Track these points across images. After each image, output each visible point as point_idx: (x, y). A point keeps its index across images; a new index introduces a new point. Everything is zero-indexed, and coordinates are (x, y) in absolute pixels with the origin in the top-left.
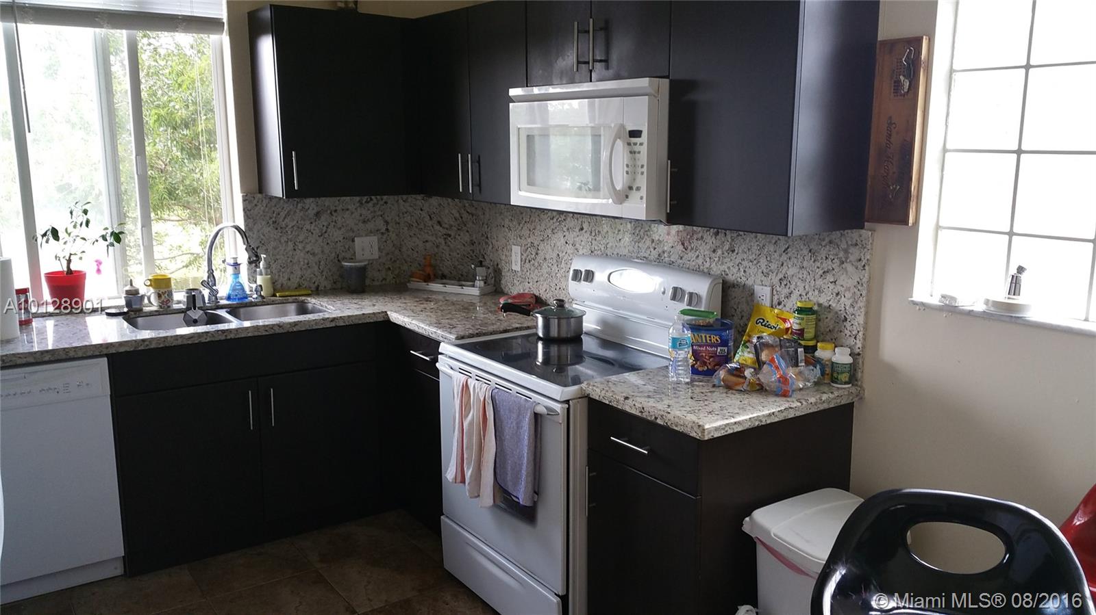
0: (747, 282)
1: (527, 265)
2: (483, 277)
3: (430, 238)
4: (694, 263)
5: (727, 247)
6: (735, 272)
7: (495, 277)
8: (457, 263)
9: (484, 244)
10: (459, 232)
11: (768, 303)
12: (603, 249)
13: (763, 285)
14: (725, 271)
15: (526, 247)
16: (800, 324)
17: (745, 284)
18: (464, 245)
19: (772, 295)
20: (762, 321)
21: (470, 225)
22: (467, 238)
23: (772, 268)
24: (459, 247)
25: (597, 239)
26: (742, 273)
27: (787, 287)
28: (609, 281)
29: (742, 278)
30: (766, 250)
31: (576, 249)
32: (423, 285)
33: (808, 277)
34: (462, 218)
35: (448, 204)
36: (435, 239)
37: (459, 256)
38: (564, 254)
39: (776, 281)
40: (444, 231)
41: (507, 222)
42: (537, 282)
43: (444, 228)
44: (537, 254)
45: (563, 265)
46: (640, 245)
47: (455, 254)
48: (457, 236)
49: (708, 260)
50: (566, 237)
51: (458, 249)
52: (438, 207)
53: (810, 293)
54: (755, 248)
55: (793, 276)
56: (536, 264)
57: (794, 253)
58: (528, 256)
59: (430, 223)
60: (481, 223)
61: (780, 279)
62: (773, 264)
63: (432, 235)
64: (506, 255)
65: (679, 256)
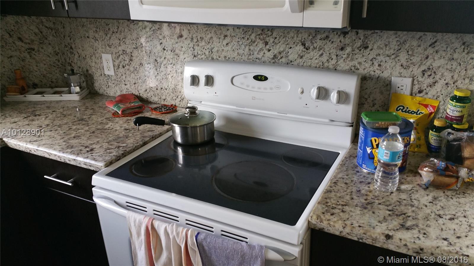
0: (382, 75)
1: (121, 70)
2: (77, 83)
3: (14, 54)
4: (317, 61)
5: (359, 43)
6: (368, 66)
7: (87, 81)
8: (45, 73)
9: (69, 54)
10: (41, 45)
11: (407, 92)
12: (207, 53)
13: (401, 76)
14: (355, 66)
15: (118, 55)
16: (461, 112)
17: (379, 77)
18: (49, 56)
19: (413, 84)
20: (402, 108)
21: (51, 38)
22: (50, 50)
23: (414, 61)
24: (44, 58)
25: (200, 44)
26: (376, 66)
27: (432, 77)
28: (233, 84)
29: (376, 71)
30: (408, 45)
31: (176, 55)
32: (21, 98)
33: (459, 67)
34: (41, 32)
35: (25, 21)
36: (19, 53)
37: (46, 66)
38: (163, 59)
39: (417, 71)
40: (27, 46)
41: (91, 34)
42: (135, 84)
43: (26, 43)
44: (131, 60)
45: (162, 68)
46: (252, 48)
47: (42, 65)
48: (40, 49)
49: (334, 57)
50: (163, 45)
51: (44, 60)
52: (15, 25)
53: (459, 82)
54: (394, 44)
55: (439, 67)
56: (132, 69)
57: (442, 47)
58: (120, 62)
59: (11, 40)
60: (62, 36)
61: (423, 71)
62: (415, 57)
63: (16, 50)
64: (96, 62)
65: (299, 55)
